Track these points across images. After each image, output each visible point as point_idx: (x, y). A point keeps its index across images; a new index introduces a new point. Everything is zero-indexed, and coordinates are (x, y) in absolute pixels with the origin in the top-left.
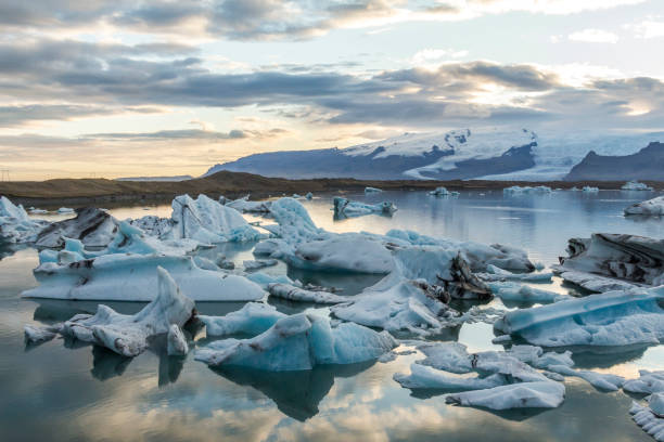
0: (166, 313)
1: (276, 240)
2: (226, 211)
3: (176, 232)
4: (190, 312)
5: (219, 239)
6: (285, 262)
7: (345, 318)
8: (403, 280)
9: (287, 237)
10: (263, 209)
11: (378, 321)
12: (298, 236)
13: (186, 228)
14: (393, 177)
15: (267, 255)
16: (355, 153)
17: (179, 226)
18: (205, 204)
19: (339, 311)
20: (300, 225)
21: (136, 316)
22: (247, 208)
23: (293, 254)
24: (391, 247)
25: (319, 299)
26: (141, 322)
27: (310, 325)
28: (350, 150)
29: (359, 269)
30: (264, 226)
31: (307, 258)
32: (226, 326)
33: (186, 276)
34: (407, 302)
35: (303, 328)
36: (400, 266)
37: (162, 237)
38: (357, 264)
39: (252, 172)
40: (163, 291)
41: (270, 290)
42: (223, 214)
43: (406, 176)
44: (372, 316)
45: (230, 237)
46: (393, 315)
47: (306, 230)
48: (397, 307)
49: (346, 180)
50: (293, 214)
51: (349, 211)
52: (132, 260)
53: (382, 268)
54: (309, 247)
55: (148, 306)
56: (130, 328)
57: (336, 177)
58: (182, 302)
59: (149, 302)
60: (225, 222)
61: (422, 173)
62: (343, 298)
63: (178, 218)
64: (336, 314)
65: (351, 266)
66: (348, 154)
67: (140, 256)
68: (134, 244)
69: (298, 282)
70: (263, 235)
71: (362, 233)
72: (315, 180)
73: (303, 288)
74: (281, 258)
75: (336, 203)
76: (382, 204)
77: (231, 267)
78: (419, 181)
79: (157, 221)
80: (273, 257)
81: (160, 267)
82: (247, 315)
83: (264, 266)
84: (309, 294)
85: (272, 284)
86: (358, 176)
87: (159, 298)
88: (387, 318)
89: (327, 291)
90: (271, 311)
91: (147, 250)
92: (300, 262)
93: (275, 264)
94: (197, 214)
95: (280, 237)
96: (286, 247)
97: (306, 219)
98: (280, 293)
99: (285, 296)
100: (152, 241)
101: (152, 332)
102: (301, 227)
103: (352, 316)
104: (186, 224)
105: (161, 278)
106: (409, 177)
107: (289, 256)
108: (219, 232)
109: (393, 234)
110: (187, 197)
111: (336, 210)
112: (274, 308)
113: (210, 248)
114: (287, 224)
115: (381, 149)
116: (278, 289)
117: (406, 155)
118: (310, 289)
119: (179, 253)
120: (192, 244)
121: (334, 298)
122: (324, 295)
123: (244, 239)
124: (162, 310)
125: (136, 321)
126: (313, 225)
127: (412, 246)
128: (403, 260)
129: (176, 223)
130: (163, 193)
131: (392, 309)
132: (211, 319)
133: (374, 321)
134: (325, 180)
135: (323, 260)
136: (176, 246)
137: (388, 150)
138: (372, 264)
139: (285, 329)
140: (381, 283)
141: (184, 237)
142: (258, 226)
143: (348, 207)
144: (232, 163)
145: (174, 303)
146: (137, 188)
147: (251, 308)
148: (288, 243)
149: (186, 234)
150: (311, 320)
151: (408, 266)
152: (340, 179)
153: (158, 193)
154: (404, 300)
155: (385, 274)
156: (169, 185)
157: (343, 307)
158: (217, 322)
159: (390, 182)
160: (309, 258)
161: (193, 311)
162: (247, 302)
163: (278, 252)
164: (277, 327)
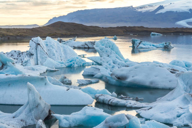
0: (33, 112)
1: (98, 66)
2: (64, 47)
3: (32, 61)
4: (47, 112)
5: (60, 66)
6: (104, 80)
7: (148, 117)
8: (184, 94)
9: (105, 64)
10: (86, 46)
11: (169, 120)
12: (112, 64)
13: (39, 58)
14: (169, 26)
15: (92, 76)
16: (144, 10)
17: (34, 56)
18: (50, 43)
19: (143, 113)
20: (113, 56)
21: (14, 114)
22: (76, 46)
23: (110, 76)
24: (173, 71)
25: (129, 105)
26: (17, 118)
27: (128, 121)
28: (141, 8)
29: (152, 86)
30: (88, 57)
31: (119, 78)
32: (71, 121)
33: (43, 89)
34: (188, 108)
35: (123, 123)
36: (181, 85)
37: (24, 64)
38: (151, 83)
39: (77, 22)
40: (31, 98)
41: (97, 98)
42: (62, 49)
43: (178, 25)
44: (165, 117)
45: (67, 65)
46: (179, 116)
47: (118, 60)
48: (181, 111)
49: (138, 27)
50: (109, 49)
51: (142, 48)
52: (10, 78)
53: (168, 85)
54: (120, 71)
55: (22, 108)
56: (11, 122)
57: (132, 25)
58: (43, 105)
59: (22, 105)
60: (63, 55)
61: (188, 23)
62: (144, 104)
63: (33, 52)
64: (140, 115)
65: (147, 84)
66: (139, 10)
67: (14, 76)
68: (8, 68)
69: (114, 93)
70: (88, 63)
71: (154, 62)
72: (118, 28)
73: (117, 97)
74: (101, 78)
75: (133, 43)
76: (164, 43)
77: (70, 83)
78: (187, 28)
79: (20, 54)
80: (96, 78)
81: (28, 83)
82: (85, 114)
83: (91, 83)
84: (122, 102)
85: (97, 95)
86: (146, 25)
87: (28, 103)
88: (174, 118)
89: (133, 100)
90: (100, 112)
91: (17, 72)
92: (114, 81)
93: (97, 82)
94: (45, 49)
95: (101, 65)
96: (105, 71)
97: (118, 53)
98: (103, 101)
99: (107, 102)
100: (18, 66)
101: (24, 124)
102: (114, 58)
103: (152, 116)
104: (39, 55)
105: (30, 90)
106: (180, 25)
107: (106, 77)
108: (60, 61)
109: (174, 63)
110: (39, 38)
111: (133, 47)
112: (102, 110)
113: (55, 71)
114: (105, 56)
115: (161, 7)
116: (101, 98)
117: (178, 11)
118: (122, 98)
119: (36, 74)
120: (44, 69)
121: (139, 104)
122: (131, 102)
123: (76, 65)
124: (30, 111)
125: (14, 117)
126: (122, 57)
127: (187, 71)
128: (184, 80)
129: (32, 55)
130: (21, 36)
131: (178, 112)
132: (61, 116)
133: (166, 120)
134: (125, 27)
135: (129, 80)
136: (33, 69)
137: (165, 8)
138: (161, 83)
139: (111, 124)
140: (169, 95)
141: (37, 64)
142: (84, 57)
143: (141, 45)
144: (64, 16)
145: (38, 106)
146: (4, 32)
147: (87, 110)
148: (106, 68)
149: (39, 62)
150: (128, 118)
151: (187, 84)
152: (134, 27)
153: (18, 36)
154: (186, 106)
155: (170, 89)
156: (25, 31)
157: (145, 110)
158: (66, 119)
159: (167, 29)
160: (120, 78)
161: (50, 111)
162: (84, 106)
163: (99, 74)
164: (106, 122)
